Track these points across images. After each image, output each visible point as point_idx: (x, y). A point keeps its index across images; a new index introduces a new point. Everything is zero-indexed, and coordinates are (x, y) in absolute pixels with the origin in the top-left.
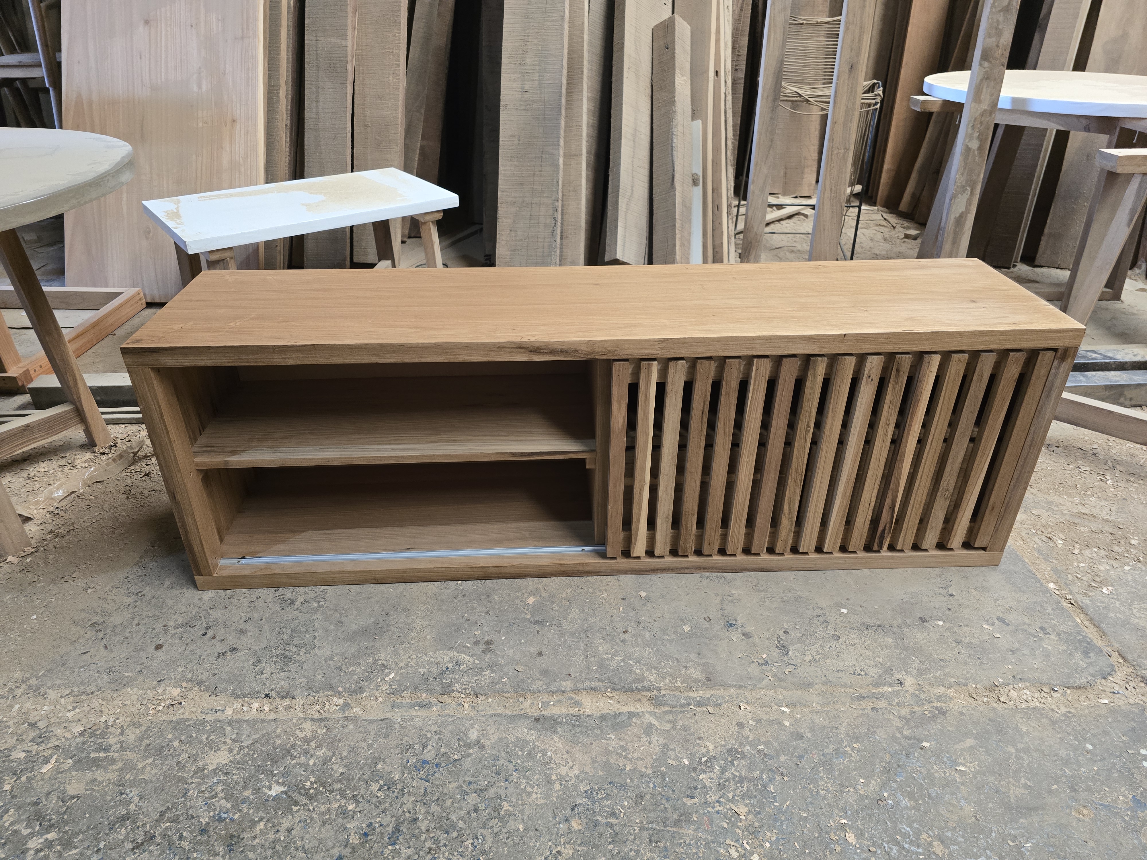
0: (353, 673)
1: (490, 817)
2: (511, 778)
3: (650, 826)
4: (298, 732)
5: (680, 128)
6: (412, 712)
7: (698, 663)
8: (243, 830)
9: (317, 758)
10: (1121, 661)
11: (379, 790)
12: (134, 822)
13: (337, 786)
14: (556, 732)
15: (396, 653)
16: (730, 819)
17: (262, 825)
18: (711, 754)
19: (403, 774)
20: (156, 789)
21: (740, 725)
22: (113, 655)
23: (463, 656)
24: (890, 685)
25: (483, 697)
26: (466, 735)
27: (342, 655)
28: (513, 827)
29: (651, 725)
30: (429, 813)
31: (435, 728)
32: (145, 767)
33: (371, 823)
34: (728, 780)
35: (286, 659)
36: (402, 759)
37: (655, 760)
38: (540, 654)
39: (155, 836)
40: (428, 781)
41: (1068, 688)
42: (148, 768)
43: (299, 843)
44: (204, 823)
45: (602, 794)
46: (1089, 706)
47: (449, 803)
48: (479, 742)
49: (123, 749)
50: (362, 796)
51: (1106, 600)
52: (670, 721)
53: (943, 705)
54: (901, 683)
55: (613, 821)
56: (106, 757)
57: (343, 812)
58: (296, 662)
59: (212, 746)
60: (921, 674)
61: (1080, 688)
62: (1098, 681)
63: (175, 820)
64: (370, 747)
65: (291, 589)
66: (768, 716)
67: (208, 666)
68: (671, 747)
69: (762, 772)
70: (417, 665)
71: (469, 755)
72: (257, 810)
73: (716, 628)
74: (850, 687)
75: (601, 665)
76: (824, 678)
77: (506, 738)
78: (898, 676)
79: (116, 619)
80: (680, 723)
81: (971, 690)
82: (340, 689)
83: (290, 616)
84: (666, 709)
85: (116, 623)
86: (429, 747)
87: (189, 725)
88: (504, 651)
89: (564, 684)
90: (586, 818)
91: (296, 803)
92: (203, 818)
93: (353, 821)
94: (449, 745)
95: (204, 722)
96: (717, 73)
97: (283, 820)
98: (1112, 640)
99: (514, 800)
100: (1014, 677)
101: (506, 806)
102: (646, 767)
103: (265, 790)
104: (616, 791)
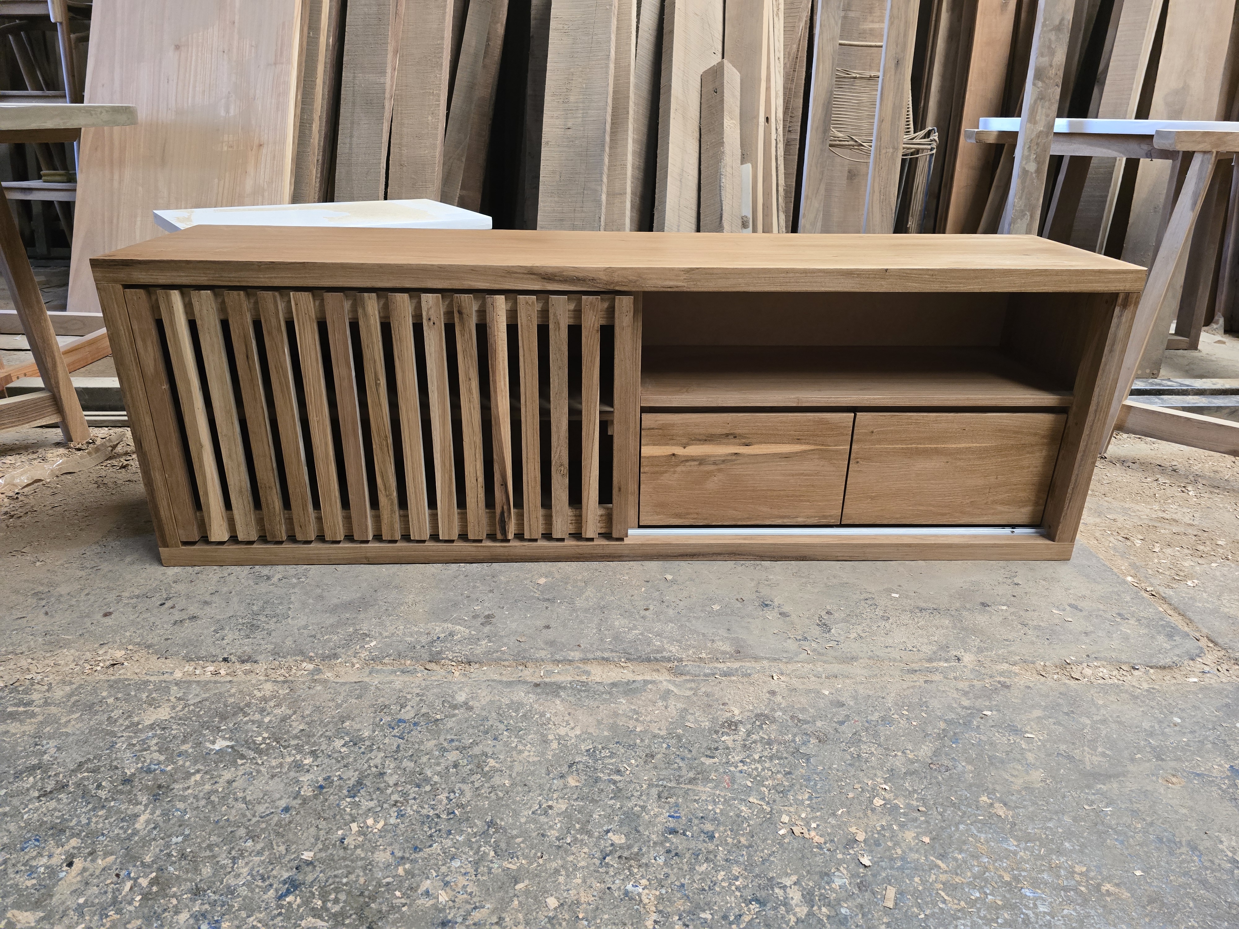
0: (329, 640)
1: (472, 773)
2: (500, 737)
3: (660, 783)
4: (256, 692)
5: (729, 169)
6: (392, 677)
7: (727, 638)
8: (175, 781)
9: (275, 716)
10: (1211, 645)
11: (343, 746)
12: (45, 772)
13: (293, 742)
14: (558, 696)
15: (382, 624)
16: (755, 778)
17: (198, 777)
18: (736, 718)
19: (374, 731)
20: (78, 741)
21: (773, 693)
22: (53, 620)
23: (458, 627)
24: (946, 661)
25: (477, 666)
26: (453, 697)
27: (318, 624)
28: (498, 783)
29: (668, 692)
30: (399, 768)
31: (417, 691)
32: (69, 721)
33: (329, 777)
34: (755, 742)
35: (253, 627)
36: (375, 717)
37: (672, 723)
38: (548, 627)
39: (67, 786)
40: (403, 739)
41: (1151, 667)
42: (73, 723)
43: (240, 795)
44: (129, 773)
45: (606, 753)
46: (1174, 684)
47: (424, 759)
48: (466, 704)
49: (46, 703)
50: (322, 751)
51: (1192, 592)
52: (691, 689)
53: (1006, 680)
54: (959, 659)
55: (617, 778)
56: (25, 712)
57: (298, 766)
58: (263, 630)
59: (152, 703)
60: (982, 651)
61: (1164, 668)
62: (1186, 663)
63: (95, 771)
64: (338, 706)
65: (269, 568)
66: (804, 686)
67: (162, 632)
68: (690, 711)
69: (795, 735)
70: (404, 634)
71: (454, 715)
72: (195, 762)
73: (750, 608)
74: (900, 661)
75: (616, 638)
76: (870, 653)
77: (499, 700)
78: (955, 653)
79: (63, 589)
80: (703, 690)
81: (1039, 668)
82: (312, 654)
83: (264, 591)
84: (688, 678)
85: (63, 593)
86: (408, 708)
87: (130, 685)
88: (506, 624)
89: (572, 654)
90: (586, 774)
91: (243, 757)
92: (129, 769)
93: (307, 774)
94: (431, 706)
95: (146, 683)
96: (767, 119)
97: (225, 773)
98: (1200, 626)
99: (502, 757)
100: (1088, 656)
101: (492, 762)
102: (660, 729)
103: (208, 745)
104: (623, 751)
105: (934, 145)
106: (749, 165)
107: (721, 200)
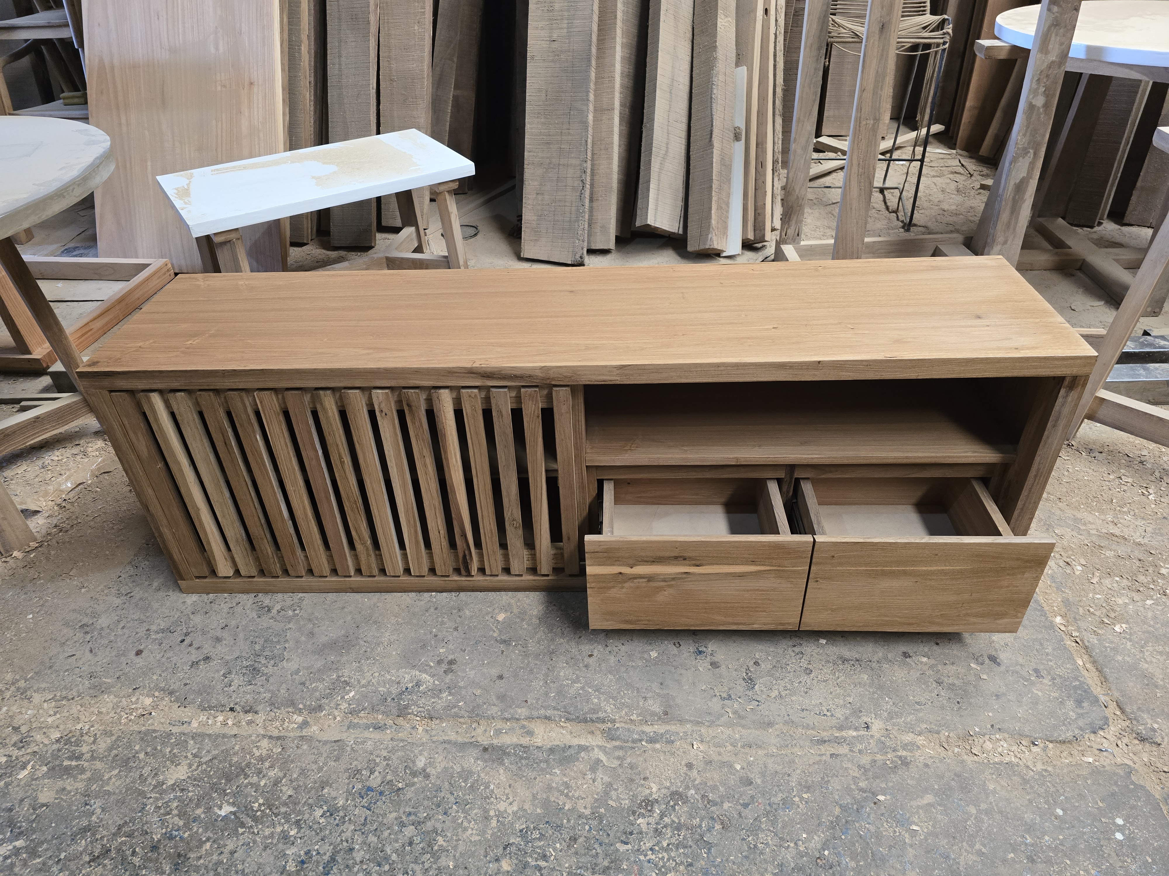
0: (315, 689)
1: (424, 852)
2: (450, 811)
3: (579, 872)
4: (255, 750)
6: (366, 734)
7: (658, 695)
8: (190, 850)
9: (269, 779)
10: (1118, 713)
11: (322, 816)
12: (93, 835)
13: (283, 809)
14: (502, 763)
15: (360, 669)
16: (660, 870)
17: (208, 845)
18: (654, 796)
19: (347, 800)
20: (118, 801)
21: (690, 766)
22: (97, 659)
23: (424, 675)
24: (856, 729)
25: (438, 721)
26: (414, 762)
27: (308, 668)
28: (444, 864)
29: (598, 761)
30: (365, 843)
31: (385, 753)
32: (110, 778)
33: (309, 850)
34: (665, 826)
35: (255, 671)
36: (348, 784)
37: (596, 800)
38: (501, 677)
39: (110, 850)
40: (370, 810)
41: (1051, 742)
42: (114, 780)
43: (240, 867)
44: (156, 839)
45: (536, 834)
46: (1069, 765)
47: (386, 833)
48: (424, 770)
49: (93, 758)
50: (305, 820)
51: (1116, 640)
52: (618, 758)
53: (909, 754)
54: (868, 727)
55: (543, 864)
56: (77, 766)
57: (285, 837)
58: (263, 675)
59: (174, 760)
60: (892, 718)
61: (1064, 742)
62: (1087, 736)
63: (130, 835)
64: (320, 769)
65: (270, 596)
66: (720, 758)
67: (181, 675)
68: (615, 787)
69: (702, 820)
70: (378, 683)
71: (413, 784)
72: (206, 830)
73: (684, 656)
74: (813, 729)
75: (560, 693)
76: (787, 718)
77: (452, 767)
78: (865, 719)
79: (103, 621)
80: (629, 760)
81: (943, 739)
82: (301, 706)
83: (265, 625)
84: (618, 743)
85: (103, 626)
86: (376, 773)
87: (156, 737)
88: (466, 672)
89: (519, 711)
90: (517, 858)
91: (243, 825)
92: (156, 834)
93: (292, 847)
94: (395, 772)
95: (170, 734)
96: (766, 11)
97: (228, 842)
98: (1113, 687)
99: (449, 835)
100: (992, 726)
101: (440, 840)
102: (585, 808)
103: (216, 809)
104: (550, 832)
105: (947, 39)
106: (745, 68)
107: (712, 115)
